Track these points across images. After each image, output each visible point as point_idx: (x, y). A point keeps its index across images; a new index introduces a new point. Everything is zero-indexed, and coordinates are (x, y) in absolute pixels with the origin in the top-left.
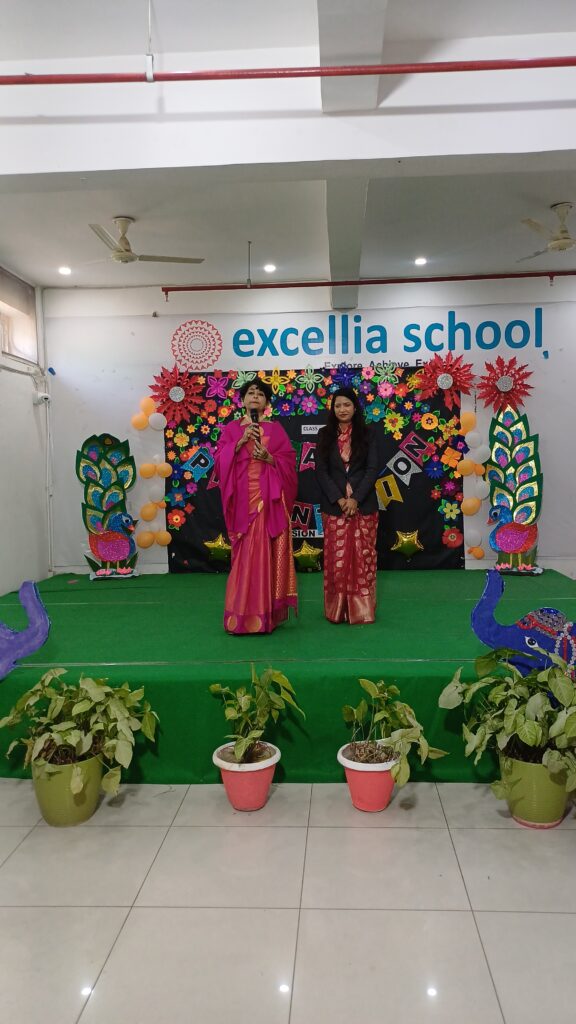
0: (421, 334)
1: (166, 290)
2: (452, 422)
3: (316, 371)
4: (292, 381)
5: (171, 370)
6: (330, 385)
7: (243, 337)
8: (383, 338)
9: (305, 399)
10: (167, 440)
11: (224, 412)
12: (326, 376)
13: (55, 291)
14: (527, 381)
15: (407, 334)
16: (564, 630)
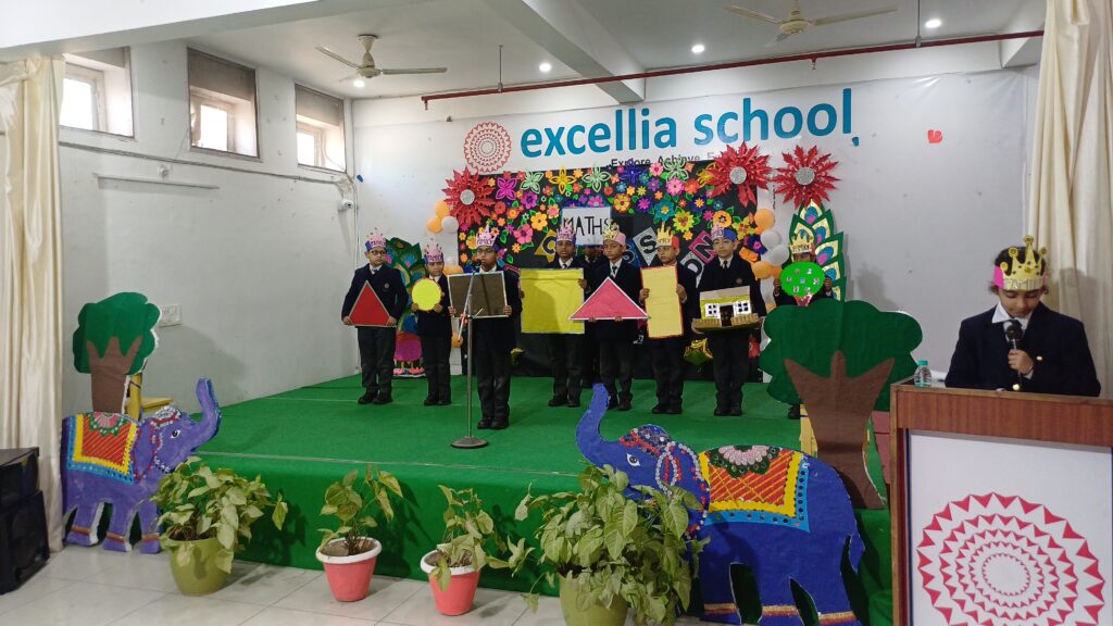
0: (712, 125)
1: (426, 99)
2: (746, 221)
3: (603, 169)
4: (579, 180)
5: (462, 174)
6: (616, 184)
7: (532, 137)
8: (672, 132)
9: (592, 198)
10: (461, 242)
11: (513, 214)
12: (613, 175)
13: (363, 101)
14: (831, 173)
15: (698, 125)
16: (667, 449)
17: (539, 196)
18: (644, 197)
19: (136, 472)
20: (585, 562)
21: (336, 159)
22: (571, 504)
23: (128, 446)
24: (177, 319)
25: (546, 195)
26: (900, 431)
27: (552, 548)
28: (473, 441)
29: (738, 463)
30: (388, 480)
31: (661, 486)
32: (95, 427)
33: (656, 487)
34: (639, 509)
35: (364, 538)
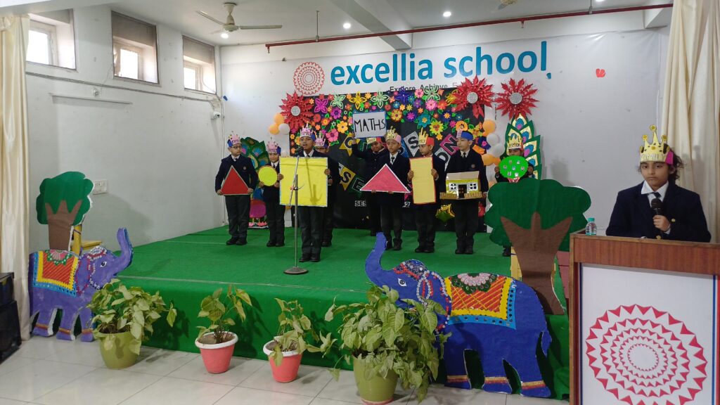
0: (456, 64)
1: (268, 46)
2: (477, 127)
3: (384, 93)
4: (369, 100)
5: (292, 96)
6: (393, 103)
10: (291, 140)
11: (325, 122)
12: (391, 97)
13: (227, 47)
14: (533, 96)
15: (446, 65)
16: (424, 275)
17: (343, 111)
18: (411, 112)
19: (78, 289)
20: (370, 348)
21: (209, 85)
22: (361, 311)
23: (73, 272)
24: (105, 190)
25: (347, 110)
26: (576, 264)
27: (349, 339)
28: (298, 270)
29: (470, 285)
30: (242, 295)
31: (420, 300)
32: (51, 259)
33: (417, 300)
34: (405, 314)
35: (226, 332)
